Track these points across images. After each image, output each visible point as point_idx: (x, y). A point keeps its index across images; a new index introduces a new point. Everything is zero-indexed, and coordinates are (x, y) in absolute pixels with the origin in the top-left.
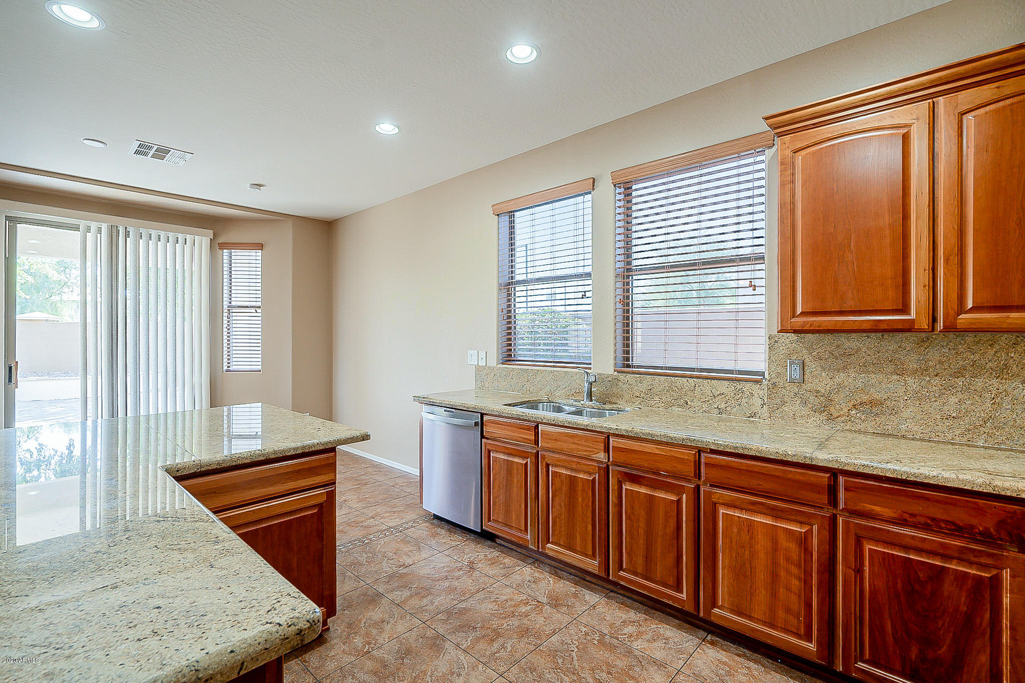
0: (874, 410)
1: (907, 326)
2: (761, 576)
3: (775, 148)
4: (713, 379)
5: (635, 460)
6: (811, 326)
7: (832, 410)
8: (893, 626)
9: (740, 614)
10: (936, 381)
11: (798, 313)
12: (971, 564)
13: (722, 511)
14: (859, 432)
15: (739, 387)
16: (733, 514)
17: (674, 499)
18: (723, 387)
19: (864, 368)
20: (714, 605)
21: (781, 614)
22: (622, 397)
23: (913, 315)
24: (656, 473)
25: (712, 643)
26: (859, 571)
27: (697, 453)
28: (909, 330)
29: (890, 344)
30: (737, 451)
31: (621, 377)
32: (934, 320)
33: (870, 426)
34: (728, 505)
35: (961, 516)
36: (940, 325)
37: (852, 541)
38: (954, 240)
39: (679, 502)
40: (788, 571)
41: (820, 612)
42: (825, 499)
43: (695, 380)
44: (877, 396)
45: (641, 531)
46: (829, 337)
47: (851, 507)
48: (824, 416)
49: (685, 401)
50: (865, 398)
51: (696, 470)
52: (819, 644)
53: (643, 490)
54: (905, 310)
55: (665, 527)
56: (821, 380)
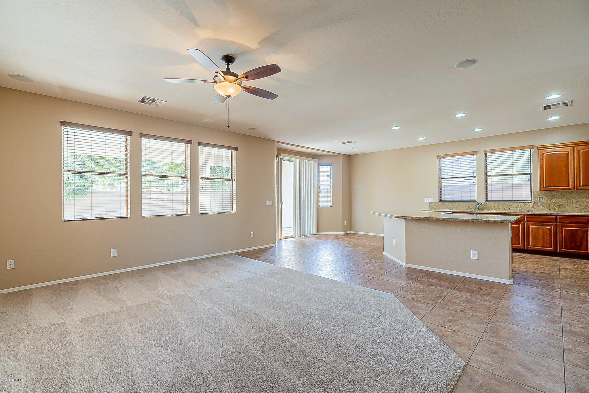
0: (560, 207)
1: (569, 189)
2: (541, 237)
3: (534, 149)
4: (517, 202)
6: (547, 189)
7: (550, 207)
8: (569, 241)
9: (535, 246)
10: (574, 200)
11: (545, 186)
12: (583, 228)
13: (530, 226)
15: (524, 203)
16: (533, 227)
18: (521, 204)
19: (558, 198)
20: (529, 245)
21: (544, 244)
22: (488, 208)
23: (570, 187)
26: (562, 233)
27: (524, 215)
29: (564, 193)
30: (534, 214)
31: (488, 203)
32: (575, 188)
33: (559, 211)
34: (532, 225)
35: (581, 220)
36: (576, 189)
37: (560, 227)
38: (578, 173)
39: (519, 226)
40: (547, 236)
41: (554, 242)
42: (554, 221)
43: (512, 203)
44: (561, 204)
46: (549, 192)
47: (560, 222)
48: (548, 209)
49: (509, 208)
50: (558, 205)
51: (524, 219)
52: (554, 248)
54: (569, 186)
55: (515, 232)
56: (547, 201)
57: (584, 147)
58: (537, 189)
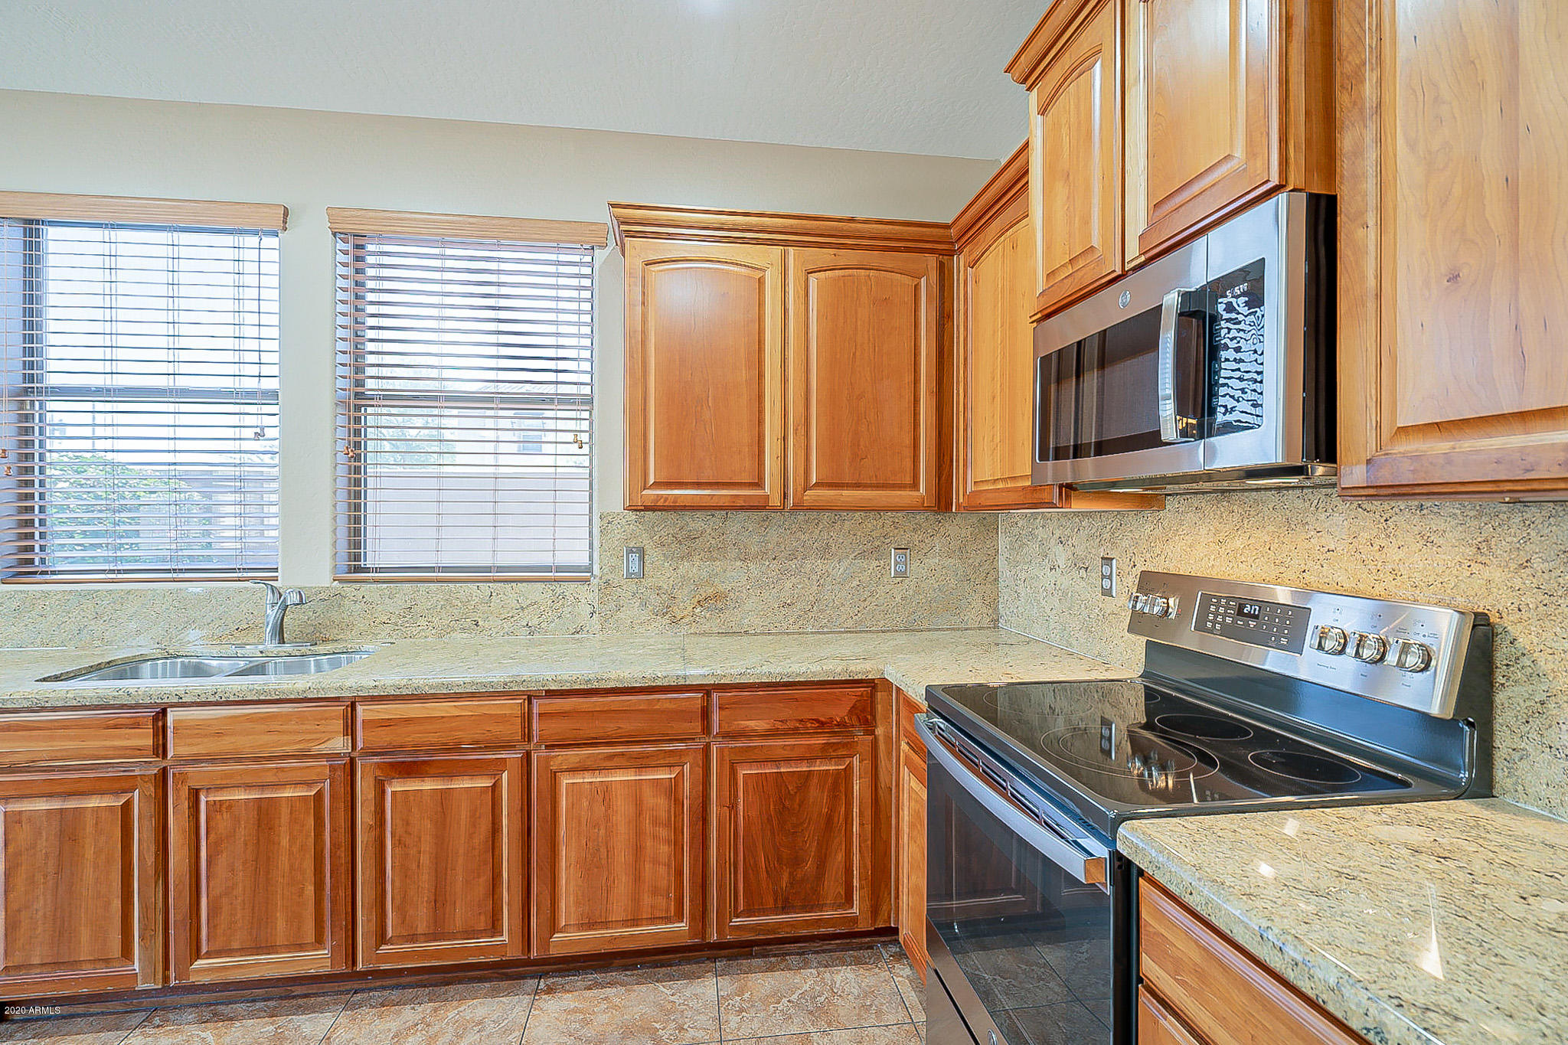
0: (719, 605)
1: (760, 502)
2: (622, 856)
3: (608, 250)
4: (519, 582)
5: (410, 737)
6: (665, 501)
7: (676, 610)
8: (766, 857)
9: (591, 925)
10: (774, 565)
11: (651, 483)
12: (831, 759)
13: (565, 781)
14: (704, 634)
15: (559, 591)
16: (581, 781)
17: (488, 785)
18: (536, 592)
19: (709, 555)
20: (554, 926)
21: (647, 900)
22: (350, 627)
23: (767, 491)
24: (456, 749)
25: (550, 990)
26: (733, 807)
27: (526, 702)
28: (763, 508)
30: (590, 686)
31: (349, 589)
32: (785, 496)
33: (714, 625)
34: (573, 770)
35: (824, 711)
36: (789, 503)
37: (727, 772)
38: (802, 410)
39: (495, 788)
40: (655, 837)
41: (692, 874)
42: (697, 726)
43: (490, 585)
44: (721, 588)
45: (425, 860)
46: (672, 516)
47: (726, 728)
48: (666, 621)
49: (475, 621)
50: (710, 591)
51: (525, 727)
52: (692, 918)
53: (428, 785)
54: (759, 484)
55: (471, 836)
56: (663, 572)
57: (825, 256)
58: (615, 500)
